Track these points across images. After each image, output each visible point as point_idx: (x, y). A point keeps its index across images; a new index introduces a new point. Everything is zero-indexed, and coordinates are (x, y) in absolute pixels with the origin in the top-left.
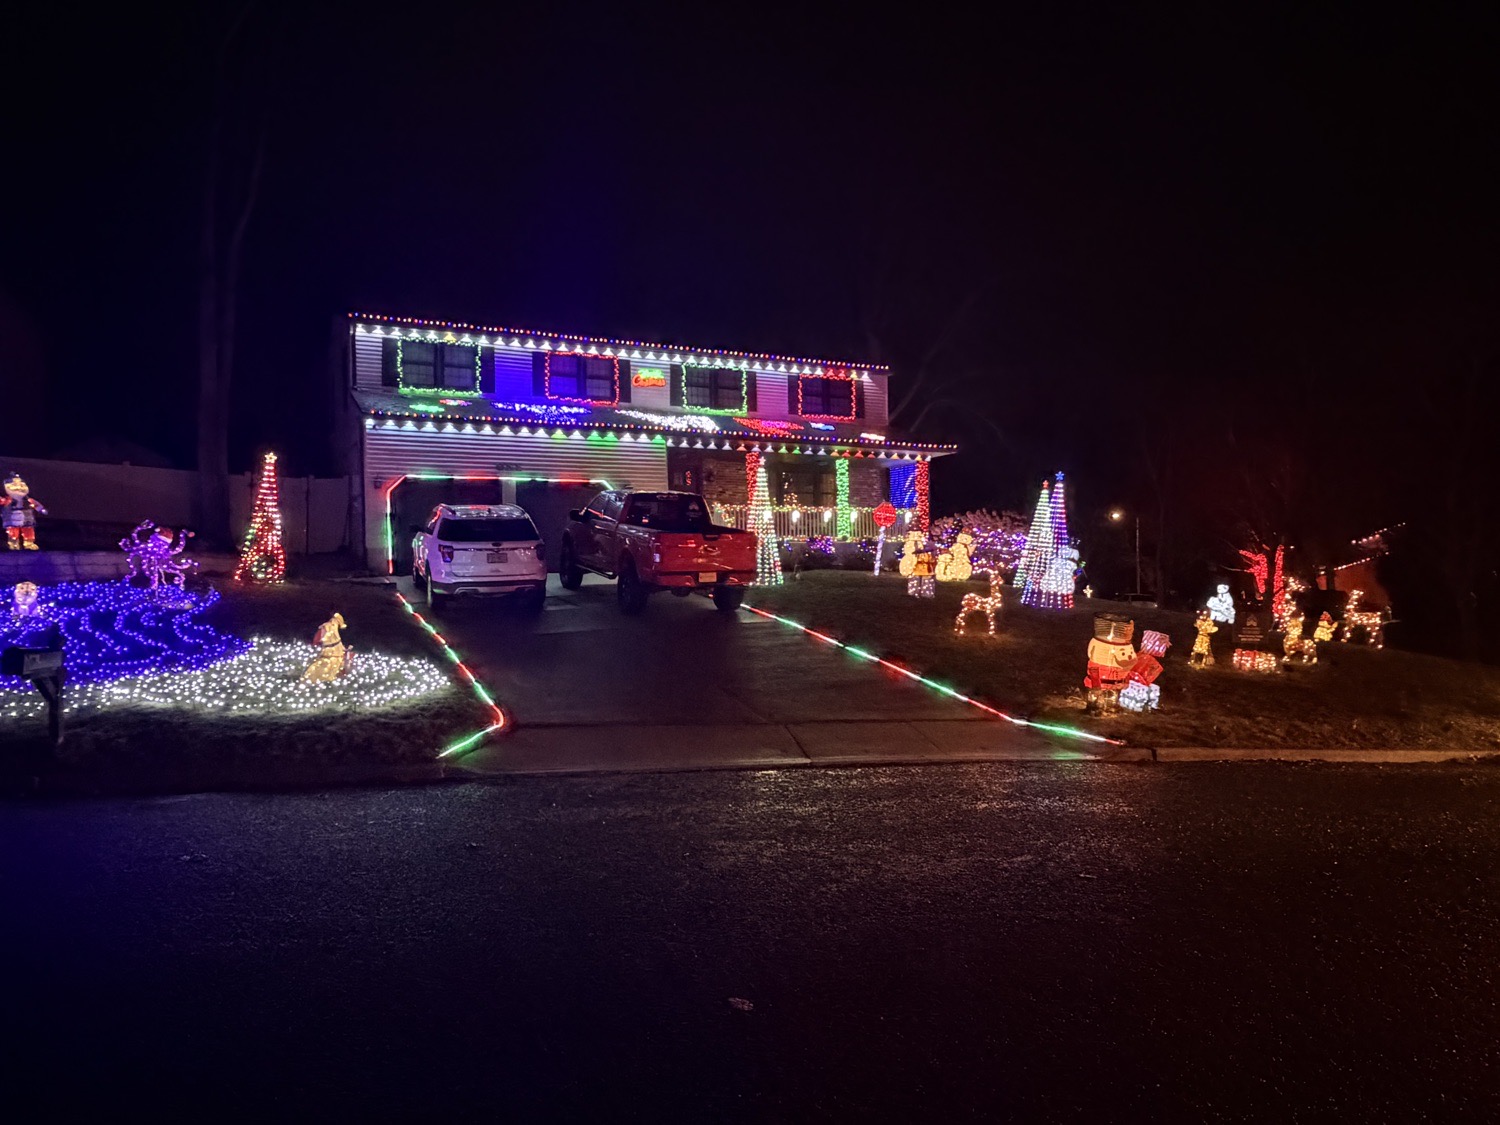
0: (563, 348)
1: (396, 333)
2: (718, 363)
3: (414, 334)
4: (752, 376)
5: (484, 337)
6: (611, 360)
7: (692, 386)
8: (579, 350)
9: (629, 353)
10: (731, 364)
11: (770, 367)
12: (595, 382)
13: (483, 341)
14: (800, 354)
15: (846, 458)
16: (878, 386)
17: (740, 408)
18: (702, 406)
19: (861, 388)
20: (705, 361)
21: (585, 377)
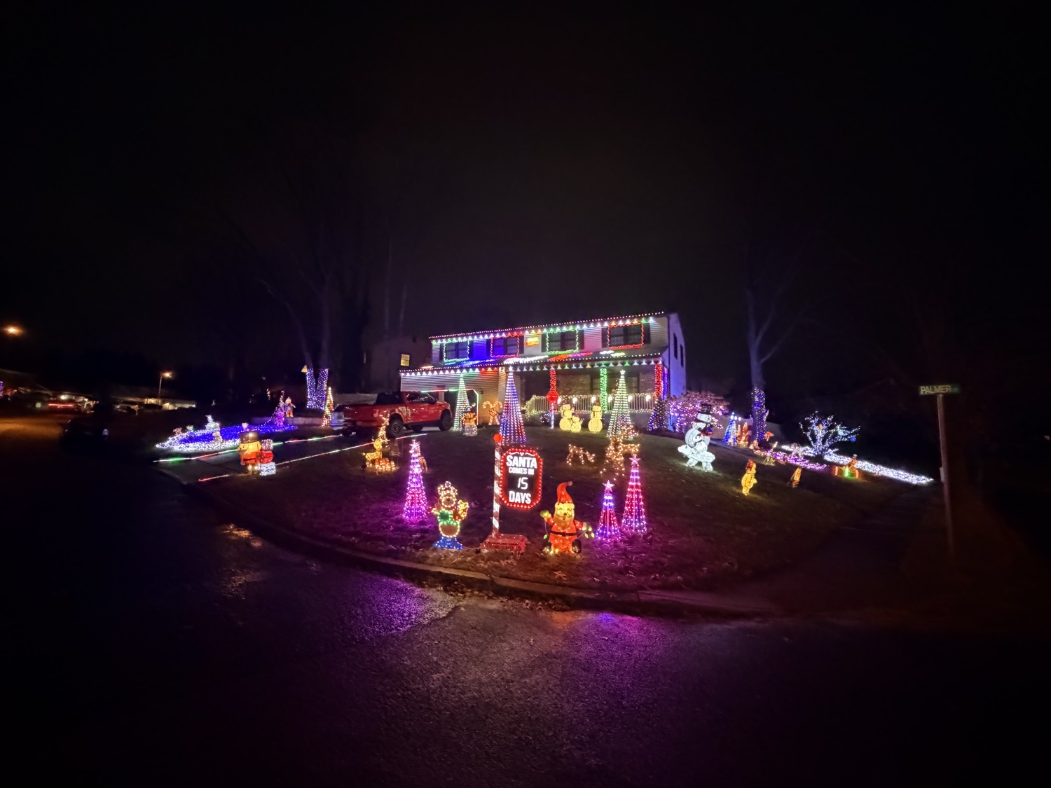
0: (498, 336)
1: (444, 342)
2: (564, 329)
3: (449, 341)
4: (582, 333)
5: (470, 337)
6: (516, 337)
7: (552, 342)
8: (504, 335)
9: (524, 332)
10: (571, 329)
11: (592, 326)
12: (511, 347)
13: (470, 339)
14: (604, 316)
15: (604, 368)
16: (660, 323)
17: (575, 349)
18: (556, 350)
19: (647, 327)
20: (558, 330)
21: (507, 346)
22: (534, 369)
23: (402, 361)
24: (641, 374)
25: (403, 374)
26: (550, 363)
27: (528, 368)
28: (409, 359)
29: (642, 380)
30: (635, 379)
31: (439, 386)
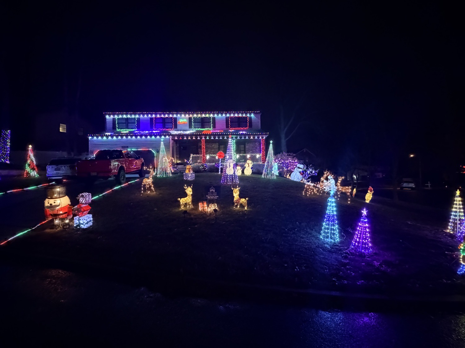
0: (158, 116)
1: (116, 117)
2: (203, 116)
3: (120, 116)
4: (214, 118)
5: (137, 115)
6: (172, 118)
7: (196, 122)
8: (162, 116)
9: (177, 116)
10: (207, 116)
11: (220, 115)
12: (168, 124)
13: (137, 116)
14: (228, 111)
15: (234, 139)
16: (257, 117)
17: (210, 128)
18: (198, 128)
19: (250, 118)
20: (199, 115)
21: (165, 123)
22: (192, 138)
23: (61, 129)
24: (246, 143)
25: (90, 138)
26: (197, 135)
27: (187, 138)
28: (65, 127)
29: (247, 147)
30: (242, 146)
31: (123, 147)
